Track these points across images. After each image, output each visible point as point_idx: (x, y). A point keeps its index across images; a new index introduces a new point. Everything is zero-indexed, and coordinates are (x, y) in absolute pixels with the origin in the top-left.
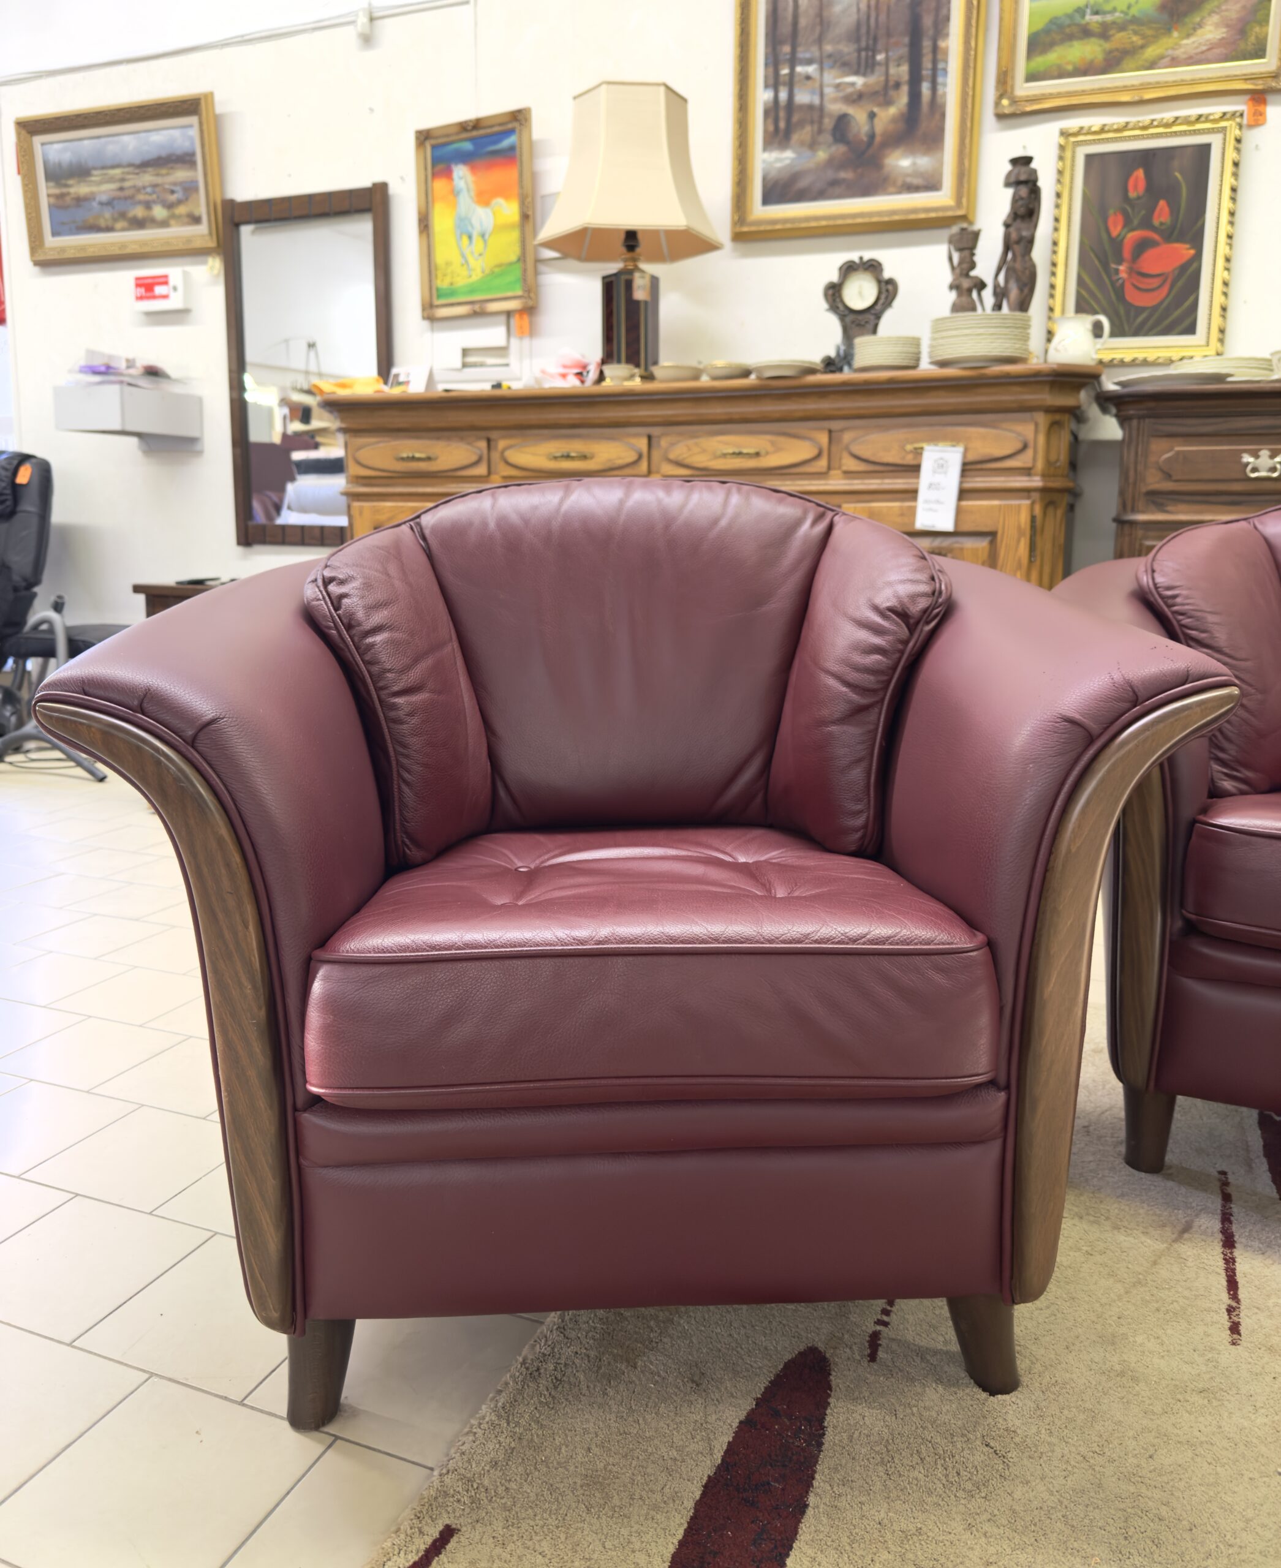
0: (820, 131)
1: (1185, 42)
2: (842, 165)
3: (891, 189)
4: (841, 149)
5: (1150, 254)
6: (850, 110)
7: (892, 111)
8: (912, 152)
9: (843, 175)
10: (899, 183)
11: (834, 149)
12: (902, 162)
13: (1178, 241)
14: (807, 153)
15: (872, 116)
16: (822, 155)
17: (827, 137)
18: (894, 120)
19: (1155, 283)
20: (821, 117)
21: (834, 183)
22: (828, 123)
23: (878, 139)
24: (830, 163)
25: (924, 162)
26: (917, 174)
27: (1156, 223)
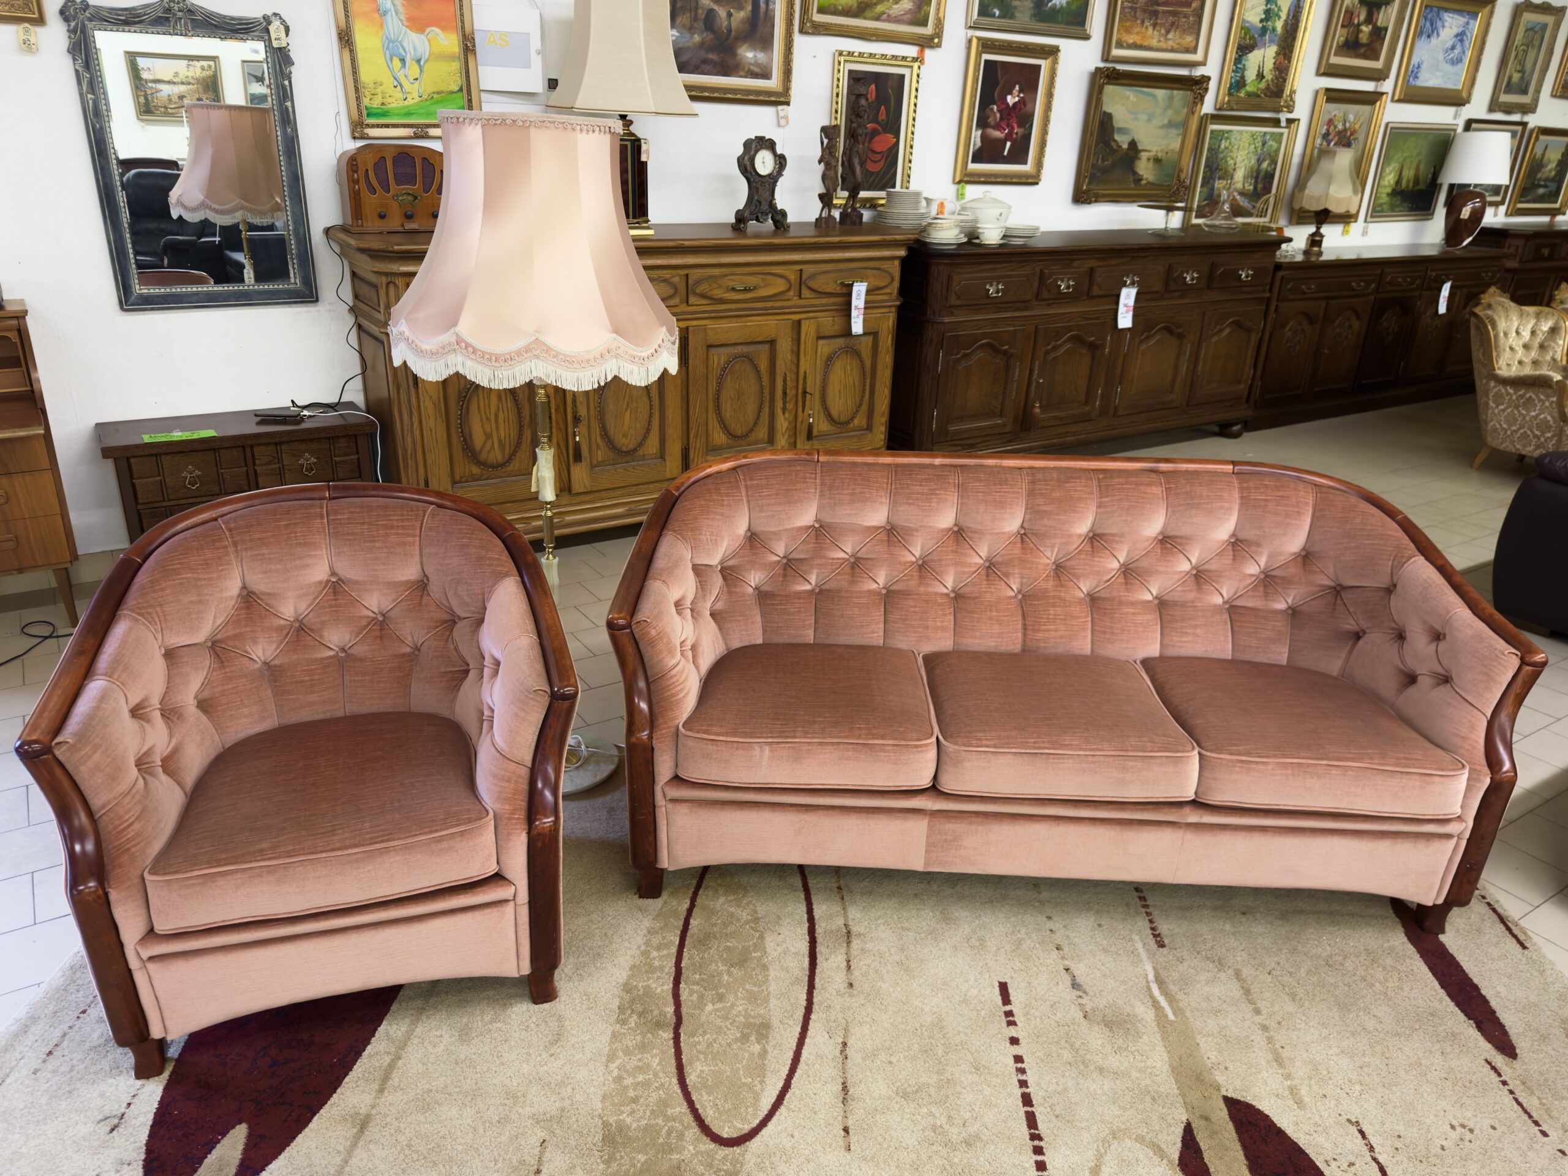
0: (696, 19)
1: (894, 6)
2: (710, 49)
3: (742, 73)
4: (709, 36)
5: (877, 138)
6: (715, 7)
7: (742, 14)
8: (754, 49)
9: (711, 56)
10: (746, 69)
11: (705, 35)
12: (749, 54)
13: (888, 133)
14: (688, 35)
15: (730, 15)
16: (697, 38)
17: (700, 25)
18: (743, 21)
19: (878, 157)
20: (697, 8)
21: (705, 61)
22: (702, 14)
23: (733, 33)
24: (702, 44)
25: (761, 56)
26: (757, 64)
27: (880, 119)
